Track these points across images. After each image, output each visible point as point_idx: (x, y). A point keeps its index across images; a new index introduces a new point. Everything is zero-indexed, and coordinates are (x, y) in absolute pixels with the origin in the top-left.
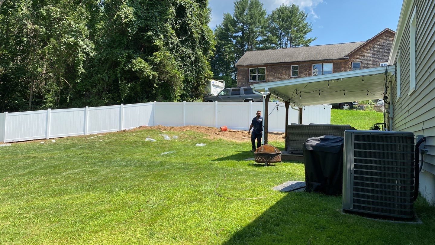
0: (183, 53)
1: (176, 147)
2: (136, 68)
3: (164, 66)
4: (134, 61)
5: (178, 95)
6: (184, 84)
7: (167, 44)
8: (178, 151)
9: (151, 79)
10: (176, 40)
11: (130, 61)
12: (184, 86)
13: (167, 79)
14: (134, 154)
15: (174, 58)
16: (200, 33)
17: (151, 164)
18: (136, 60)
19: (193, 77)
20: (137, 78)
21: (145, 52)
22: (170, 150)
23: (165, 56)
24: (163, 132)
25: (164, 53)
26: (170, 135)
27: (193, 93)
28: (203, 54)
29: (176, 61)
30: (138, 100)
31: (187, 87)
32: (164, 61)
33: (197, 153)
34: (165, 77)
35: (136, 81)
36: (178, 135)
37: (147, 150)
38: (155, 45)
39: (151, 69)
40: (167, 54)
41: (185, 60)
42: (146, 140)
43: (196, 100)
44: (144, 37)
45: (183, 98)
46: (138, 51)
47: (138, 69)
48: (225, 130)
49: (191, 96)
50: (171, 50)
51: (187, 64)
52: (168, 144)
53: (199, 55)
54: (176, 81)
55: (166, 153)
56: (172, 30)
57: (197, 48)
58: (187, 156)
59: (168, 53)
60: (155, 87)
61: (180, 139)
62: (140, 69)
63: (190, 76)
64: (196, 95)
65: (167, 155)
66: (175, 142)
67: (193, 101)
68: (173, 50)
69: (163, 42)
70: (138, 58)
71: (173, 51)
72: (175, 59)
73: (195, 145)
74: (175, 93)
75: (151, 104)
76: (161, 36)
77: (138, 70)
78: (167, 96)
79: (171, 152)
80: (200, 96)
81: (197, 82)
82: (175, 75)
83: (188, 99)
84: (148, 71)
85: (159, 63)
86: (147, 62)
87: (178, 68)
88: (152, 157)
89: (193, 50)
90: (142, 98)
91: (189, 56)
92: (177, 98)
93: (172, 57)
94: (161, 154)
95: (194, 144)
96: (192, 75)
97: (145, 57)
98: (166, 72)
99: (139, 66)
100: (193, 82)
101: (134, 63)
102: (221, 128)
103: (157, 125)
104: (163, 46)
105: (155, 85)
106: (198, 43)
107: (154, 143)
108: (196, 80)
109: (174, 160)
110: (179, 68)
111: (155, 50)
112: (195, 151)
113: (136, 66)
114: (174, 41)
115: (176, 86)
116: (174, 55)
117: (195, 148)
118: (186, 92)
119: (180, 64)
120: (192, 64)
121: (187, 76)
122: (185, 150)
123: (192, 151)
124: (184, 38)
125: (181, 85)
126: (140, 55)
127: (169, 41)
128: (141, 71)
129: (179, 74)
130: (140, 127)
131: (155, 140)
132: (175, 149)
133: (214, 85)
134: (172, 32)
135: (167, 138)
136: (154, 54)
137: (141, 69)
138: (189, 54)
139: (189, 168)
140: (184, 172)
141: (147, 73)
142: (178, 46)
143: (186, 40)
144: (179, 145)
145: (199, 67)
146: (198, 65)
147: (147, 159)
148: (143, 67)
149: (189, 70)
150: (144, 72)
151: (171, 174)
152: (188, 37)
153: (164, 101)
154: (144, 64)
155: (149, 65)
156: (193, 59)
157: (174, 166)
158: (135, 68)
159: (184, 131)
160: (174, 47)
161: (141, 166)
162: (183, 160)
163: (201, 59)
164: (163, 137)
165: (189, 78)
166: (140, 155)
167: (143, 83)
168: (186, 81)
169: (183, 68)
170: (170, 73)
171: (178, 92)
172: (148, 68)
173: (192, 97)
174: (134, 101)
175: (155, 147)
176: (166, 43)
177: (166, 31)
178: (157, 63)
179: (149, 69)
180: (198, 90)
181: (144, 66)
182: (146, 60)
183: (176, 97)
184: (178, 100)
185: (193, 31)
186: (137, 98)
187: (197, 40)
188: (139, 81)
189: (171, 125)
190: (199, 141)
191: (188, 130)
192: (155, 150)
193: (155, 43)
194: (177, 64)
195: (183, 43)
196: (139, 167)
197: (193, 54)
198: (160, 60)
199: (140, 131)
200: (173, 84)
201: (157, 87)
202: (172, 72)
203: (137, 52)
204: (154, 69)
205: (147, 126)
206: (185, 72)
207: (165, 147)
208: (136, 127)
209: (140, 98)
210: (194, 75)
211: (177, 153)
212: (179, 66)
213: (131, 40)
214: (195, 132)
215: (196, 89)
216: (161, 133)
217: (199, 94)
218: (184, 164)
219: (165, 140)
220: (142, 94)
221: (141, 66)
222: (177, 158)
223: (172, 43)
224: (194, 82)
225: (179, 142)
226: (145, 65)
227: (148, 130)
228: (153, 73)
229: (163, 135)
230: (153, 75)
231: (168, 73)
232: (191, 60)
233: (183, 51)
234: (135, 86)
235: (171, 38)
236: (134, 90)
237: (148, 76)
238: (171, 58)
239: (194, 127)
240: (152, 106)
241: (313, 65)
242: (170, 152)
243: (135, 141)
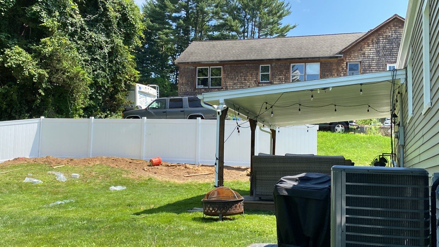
0: (91, 41)
1: (75, 192)
2: (11, 63)
3: (59, 61)
4: (7, 51)
5: (81, 108)
6: (91, 90)
7: (64, 26)
8: (79, 199)
9: (35, 81)
10: (78, 19)
11: (2, 50)
12: (92, 92)
13: (64, 81)
14: (4, 204)
15: (77, 47)
16: (119, 11)
17: (33, 222)
18: (12, 49)
19: (107, 78)
20: (14, 80)
21: (27, 37)
22: (66, 198)
23: (61, 45)
24: (54, 167)
25: (59, 39)
26: (67, 172)
27: (107, 104)
28: (123, 43)
29: (78, 52)
30: (14, 115)
31: (97, 94)
32: (59, 53)
33: (112, 202)
34: (60, 78)
35: (10, 83)
36: (80, 172)
37: (26, 197)
38: (45, 27)
39: (37, 64)
40: (64, 41)
41: (95, 51)
42: (24, 181)
43: (111, 115)
44: (26, 13)
45: (89, 112)
46: (16, 35)
47: (14, 63)
48: (158, 164)
49: (104, 109)
50: (72, 35)
51: (97, 58)
52: (63, 188)
53: (117, 45)
54: (79, 85)
55: (59, 202)
56: (73, 4)
57: (115, 33)
58: (94, 207)
59: (66, 40)
60: (40, 94)
61: (83, 179)
62: (17, 64)
63: (102, 77)
64: (111, 106)
65: (60, 206)
66: (74, 185)
67: (106, 117)
68: (74, 35)
69: (59, 22)
70: (15, 46)
71: (75, 37)
72: (78, 49)
73: (108, 189)
74: (76, 104)
75: (35, 120)
76: (55, 12)
77: (14, 66)
78: (63, 108)
79: (68, 201)
80: (118, 109)
81: (114, 87)
82: (77, 75)
83: (98, 114)
84: (31, 67)
85: (50, 56)
86: (30, 53)
87: (82, 64)
88: (34, 210)
89: (108, 36)
90: (19, 112)
91: (101, 45)
92: (78, 112)
93: (72, 46)
94: (51, 205)
95: (107, 187)
96: (106, 75)
97: (26, 45)
98: (62, 70)
99: (16, 60)
100: (106, 87)
101: (8, 55)
102: (151, 161)
103: (45, 157)
104: (58, 29)
105: (40, 91)
106: (115, 26)
107: (39, 186)
108: (112, 83)
109: (71, 215)
110: (84, 63)
111: (45, 34)
112: (109, 198)
113: (12, 59)
114: (77, 20)
115: (78, 92)
116: (77, 43)
117: (107, 193)
118: (95, 102)
119: (86, 58)
120: (104, 58)
121: (98, 76)
122: (90, 198)
123: (103, 199)
124: (92, 17)
125: (87, 92)
126: (18, 41)
127: (68, 21)
128: (20, 68)
129: (83, 74)
130: (16, 159)
131: (40, 181)
132: (74, 196)
133: (141, 93)
134: (73, 7)
135: (62, 177)
136: (43, 40)
137: (20, 64)
138: (102, 43)
139: (96, 227)
140: (87, 233)
141: (30, 70)
142: (83, 29)
143: (96, 21)
144: (81, 190)
145: (117, 62)
146: (115, 60)
147: (25, 213)
148: (24, 62)
149: (100, 68)
150: (24, 70)
151: (66, 238)
152: (99, 16)
153: (58, 117)
154: (25, 56)
155: (33, 58)
156: (107, 51)
157: (72, 224)
158: (9, 62)
159: (91, 165)
160: (76, 31)
161: (15, 225)
162: (86, 214)
163: (120, 51)
164: (54, 176)
165: (100, 80)
166: (14, 206)
167: (22, 87)
168: (94, 85)
169: (91, 64)
170: (68, 72)
171: (81, 101)
172: (31, 63)
173: (104, 111)
174: (6, 116)
175: (40, 193)
176: (62, 23)
177: (63, 5)
178: (47, 55)
179: (33, 65)
180: (115, 99)
181: (24, 59)
182: (29, 51)
183: (76, 110)
184: (80, 116)
185: (108, 8)
186: (11, 111)
187: (115, 22)
188: (16, 84)
189: (69, 157)
190: (115, 182)
191: (97, 165)
192: (39, 198)
193: (44, 23)
194: (80, 57)
195: (91, 24)
196: (12, 227)
197: (107, 43)
198: (52, 51)
199: (15, 167)
200: (72, 90)
201: (43, 94)
202: (72, 69)
203: (13, 37)
204: (41, 65)
205: (28, 157)
206: (94, 71)
207: (57, 193)
208: (8, 160)
209: (16, 112)
210: (108, 75)
211: (77, 202)
212: (84, 61)
213: (4, 17)
214: (109, 167)
215: (112, 97)
216: (52, 170)
217: (117, 105)
218: (89, 220)
219: (58, 182)
220: (20, 105)
221: (20, 60)
222: (76, 211)
223: (72, 25)
224: (108, 87)
225: (82, 183)
226: (26, 58)
227: (29, 164)
228: (40, 71)
229: (53, 173)
230: (39, 74)
231: (64, 71)
232: (104, 52)
233: (91, 37)
234: (8, 91)
235: (71, 16)
236: (6, 98)
237: (32, 76)
238: (71, 48)
239: (108, 158)
240: (37, 124)
241: (292, 65)
242: (66, 201)
243: (7, 184)
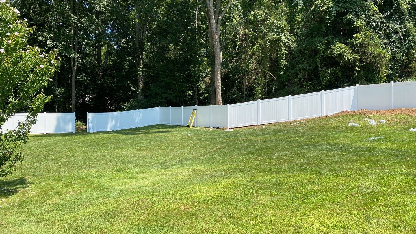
0: (389, 29)
1: (384, 132)
2: (336, 54)
3: (367, 47)
4: (333, 47)
5: (384, 76)
6: (390, 63)
7: (369, 23)
8: (387, 137)
9: (352, 62)
10: (379, 17)
11: (330, 47)
12: (391, 65)
13: (371, 60)
14: (338, 138)
15: (378, 36)
16: (409, 3)
17: (358, 150)
18: (335, 45)
19: (402, 54)
20: (337, 63)
21: (344, 36)
22: (377, 135)
23: (367, 36)
24: (367, 116)
25: (366, 33)
26: (376, 119)
27: (402, 71)
28: (414, 26)
29: (380, 39)
30: (339, 85)
31: (395, 66)
32: (366, 42)
33: (412, 139)
34: (368, 58)
35: (336, 66)
36: (386, 119)
37: (351, 135)
38: (356, 27)
39: (352, 52)
40: (369, 34)
41: (392, 36)
42: (349, 125)
43: (406, 79)
44: (343, 21)
45: (390, 78)
46: (337, 36)
47: (338, 53)
49: (401, 76)
50: (374, 28)
51: (394, 41)
52: (375, 129)
53: (409, 28)
54: (381, 61)
55: (373, 138)
56: (374, 7)
57: (407, 20)
58: (399, 142)
59: (370, 33)
60: (357, 70)
61: (389, 123)
62: (340, 53)
63: (398, 53)
64: (406, 73)
65: (374, 141)
66: (382, 127)
67: (402, 81)
68: (376, 28)
69: (365, 22)
70: (338, 43)
71: (377, 29)
72: (379, 37)
73: (408, 130)
74: (381, 74)
75: (353, 87)
76: (362, 16)
77: (338, 55)
78: (371, 78)
79: (379, 138)
80: (411, 74)
81: (408, 59)
82: (379, 55)
83: (397, 79)
84: (348, 54)
85: (360, 45)
86: (347, 45)
87: (383, 47)
88: (357, 142)
89: (401, 23)
90: (342, 83)
91: (396, 31)
92: (383, 79)
93: (375, 35)
94: (367, 140)
95: (407, 129)
96: (401, 52)
97: (344, 41)
98: (368, 53)
99: (339, 51)
100: (402, 60)
101: (334, 49)
103: (360, 110)
104: (365, 26)
105: (357, 68)
106: (407, 15)
107: (359, 128)
108: (406, 57)
109: (383, 146)
110: (384, 46)
111: (356, 31)
112: (410, 136)
113: (336, 51)
114: (378, 18)
115: (381, 66)
116: (378, 33)
117: (408, 133)
118: (393, 71)
119: (385, 42)
120: (400, 39)
121: (395, 53)
122: (395, 136)
123: (405, 137)
124: (389, 13)
125: (387, 65)
126: (339, 39)
127: (372, 20)
128: (341, 56)
129: (384, 53)
130: (342, 112)
131: (359, 125)
132: (383, 134)
134: (374, 9)
135: (373, 122)
136: (355, 36)
137: (341, 53)
138: (397, 29)
139: (403, 155)
140: (398, 159)
141: (348, 56)
142: (382, 22)
143: (392, 14)
144: (388, 130)
145: (410, 41)
146: (408, 40)
147: (352, 144)
148: (343, 52)
149: (396, 47)
150: (344, 56)
151: (382, 160)
152: (394, 11)
153: (368, 84)
154: (344, 48)
155: (349, 48)
156: (401, 34)
157: (385, 152)
158: (334, 53)
159: (393, 114)
160: (377, 25)
161: (347, 151)
162: (395, 146)
163: (411, 32)
164: (368, 122)
165: (397, 55)
166: (344, 140)
167: (343, 67)
168: (393, 59)
169: (389, 45)
170: (373, 54)
171: (384, 72)
172: (348, 51)
174: (335, 86)
175: (359, 132)
176: (367, 22)
177: (367, 10)
178: (358, 45)
179: (349, 52)
180: (409, 68)
181: (344, 50)
182: (346, 44)
183: (381, 78)
184: (384, 82)
185: (401, 3)
186: (337, 83)
187: (407, 12)
188: (339, 66)
189: (377, 109)
190: (414, 125)
191: (398, 114)
192: (359, 135)
193: (355, 24)
194: (381, 42)
195: (388, 18)
196: (345, 152)
197: (401, 28)
198: (362, 42)
199: (342, 116)
200: (377, 65)
201: (359, 69)
202: (376, 51)
203: (336, 37)
204: (354, 52)
205: (350, 110)
206: (391, 50)
207: (371, 133)
208: (337, 112)
209: (341, 83)
210: (403, 51)
211: (385, 138)
212: (384, 44)
213: (330, 26)
214: (407, 115)
215: (407, 66)
216: (366, 118)
217: (411, 72)
218: (397, 151)
219: (371, 125)
220: (343, 79)
221: (341, 51)
222: (386, 144)
223: (374, 21)
224: (404, 59)
225: (388, 126)
226: (345, 49)
227: (350, 115)
228: (354, 55)
229: (367, 119)
230: (354, 57)
231: (370, 53)
232: (399, 36)
233: (388, 27)
234: (335, 71)
235: (374, 15)
236: (334, 75)
237: (349, 60)
238: (374, 37)
239: (406, 109)
240: (354, 90)
242: (378, 137)
243: (338, 127)
